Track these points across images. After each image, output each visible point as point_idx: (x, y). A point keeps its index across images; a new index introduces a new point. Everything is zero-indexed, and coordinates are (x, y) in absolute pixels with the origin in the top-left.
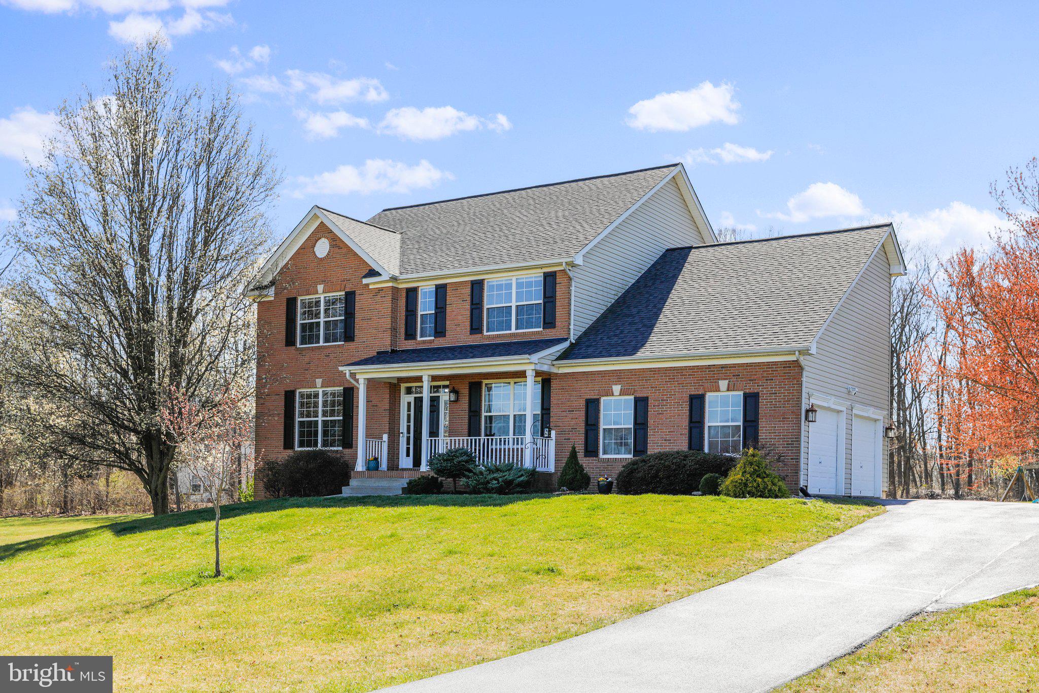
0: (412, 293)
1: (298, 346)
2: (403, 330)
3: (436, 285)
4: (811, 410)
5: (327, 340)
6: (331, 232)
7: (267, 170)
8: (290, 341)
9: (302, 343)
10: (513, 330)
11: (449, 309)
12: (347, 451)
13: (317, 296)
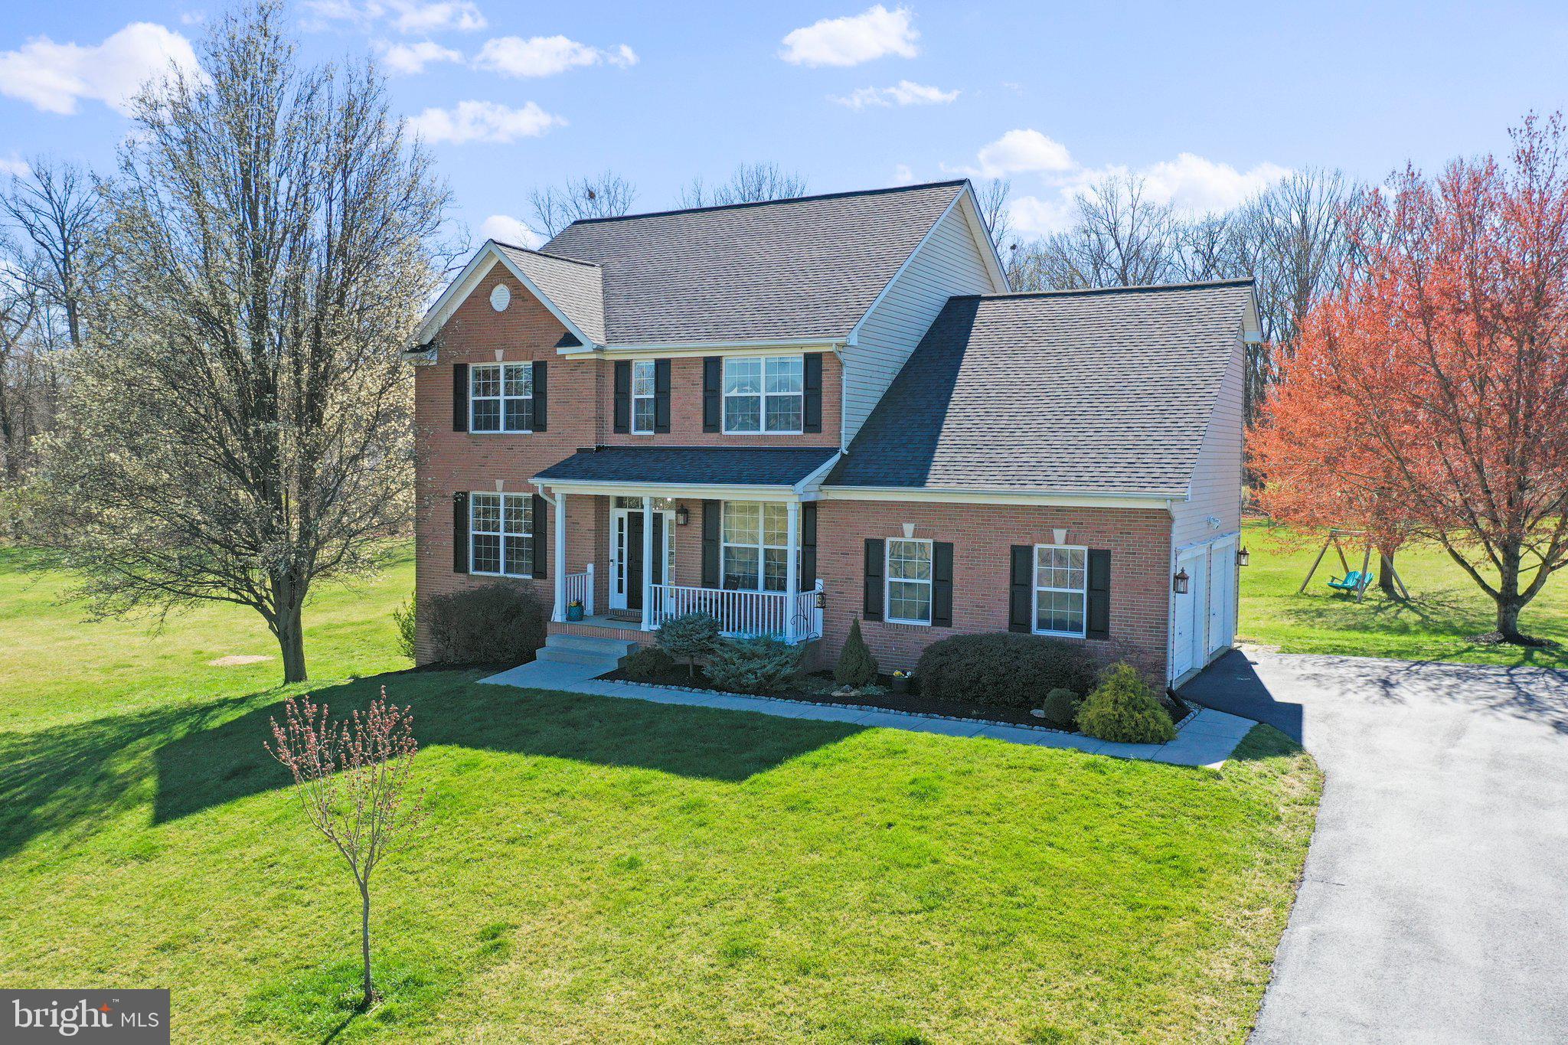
0: (623, 368)
1: (471, 431)
2: (611, 419)
3: (656, 360)
4: (1182, 577)
5: (508, 427)
6: (513, 276)
7: (424, 181)
8: (460, 425)
9: (476, 428)
10: (762, 431)
11: (673, 394)
12: (539, 582)
13: (494, 364)
